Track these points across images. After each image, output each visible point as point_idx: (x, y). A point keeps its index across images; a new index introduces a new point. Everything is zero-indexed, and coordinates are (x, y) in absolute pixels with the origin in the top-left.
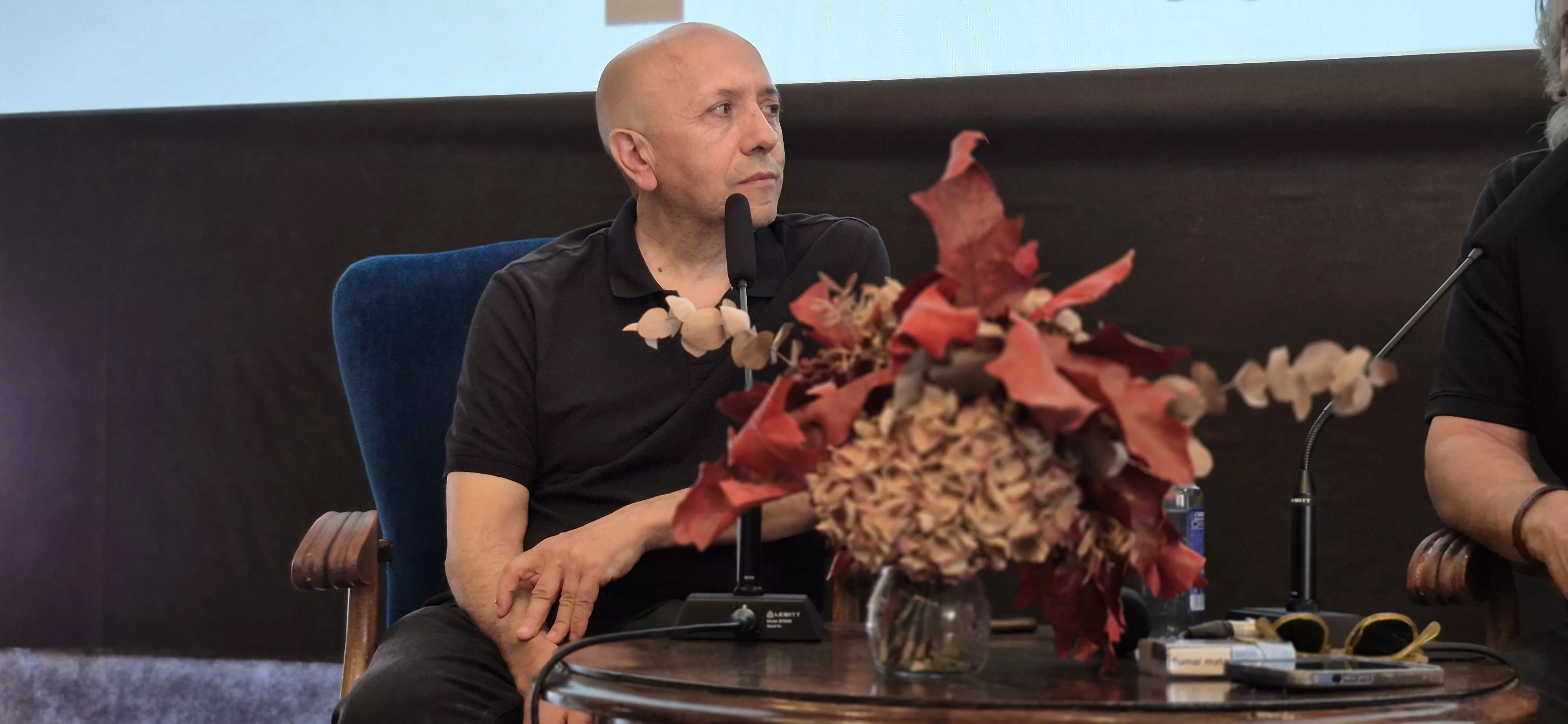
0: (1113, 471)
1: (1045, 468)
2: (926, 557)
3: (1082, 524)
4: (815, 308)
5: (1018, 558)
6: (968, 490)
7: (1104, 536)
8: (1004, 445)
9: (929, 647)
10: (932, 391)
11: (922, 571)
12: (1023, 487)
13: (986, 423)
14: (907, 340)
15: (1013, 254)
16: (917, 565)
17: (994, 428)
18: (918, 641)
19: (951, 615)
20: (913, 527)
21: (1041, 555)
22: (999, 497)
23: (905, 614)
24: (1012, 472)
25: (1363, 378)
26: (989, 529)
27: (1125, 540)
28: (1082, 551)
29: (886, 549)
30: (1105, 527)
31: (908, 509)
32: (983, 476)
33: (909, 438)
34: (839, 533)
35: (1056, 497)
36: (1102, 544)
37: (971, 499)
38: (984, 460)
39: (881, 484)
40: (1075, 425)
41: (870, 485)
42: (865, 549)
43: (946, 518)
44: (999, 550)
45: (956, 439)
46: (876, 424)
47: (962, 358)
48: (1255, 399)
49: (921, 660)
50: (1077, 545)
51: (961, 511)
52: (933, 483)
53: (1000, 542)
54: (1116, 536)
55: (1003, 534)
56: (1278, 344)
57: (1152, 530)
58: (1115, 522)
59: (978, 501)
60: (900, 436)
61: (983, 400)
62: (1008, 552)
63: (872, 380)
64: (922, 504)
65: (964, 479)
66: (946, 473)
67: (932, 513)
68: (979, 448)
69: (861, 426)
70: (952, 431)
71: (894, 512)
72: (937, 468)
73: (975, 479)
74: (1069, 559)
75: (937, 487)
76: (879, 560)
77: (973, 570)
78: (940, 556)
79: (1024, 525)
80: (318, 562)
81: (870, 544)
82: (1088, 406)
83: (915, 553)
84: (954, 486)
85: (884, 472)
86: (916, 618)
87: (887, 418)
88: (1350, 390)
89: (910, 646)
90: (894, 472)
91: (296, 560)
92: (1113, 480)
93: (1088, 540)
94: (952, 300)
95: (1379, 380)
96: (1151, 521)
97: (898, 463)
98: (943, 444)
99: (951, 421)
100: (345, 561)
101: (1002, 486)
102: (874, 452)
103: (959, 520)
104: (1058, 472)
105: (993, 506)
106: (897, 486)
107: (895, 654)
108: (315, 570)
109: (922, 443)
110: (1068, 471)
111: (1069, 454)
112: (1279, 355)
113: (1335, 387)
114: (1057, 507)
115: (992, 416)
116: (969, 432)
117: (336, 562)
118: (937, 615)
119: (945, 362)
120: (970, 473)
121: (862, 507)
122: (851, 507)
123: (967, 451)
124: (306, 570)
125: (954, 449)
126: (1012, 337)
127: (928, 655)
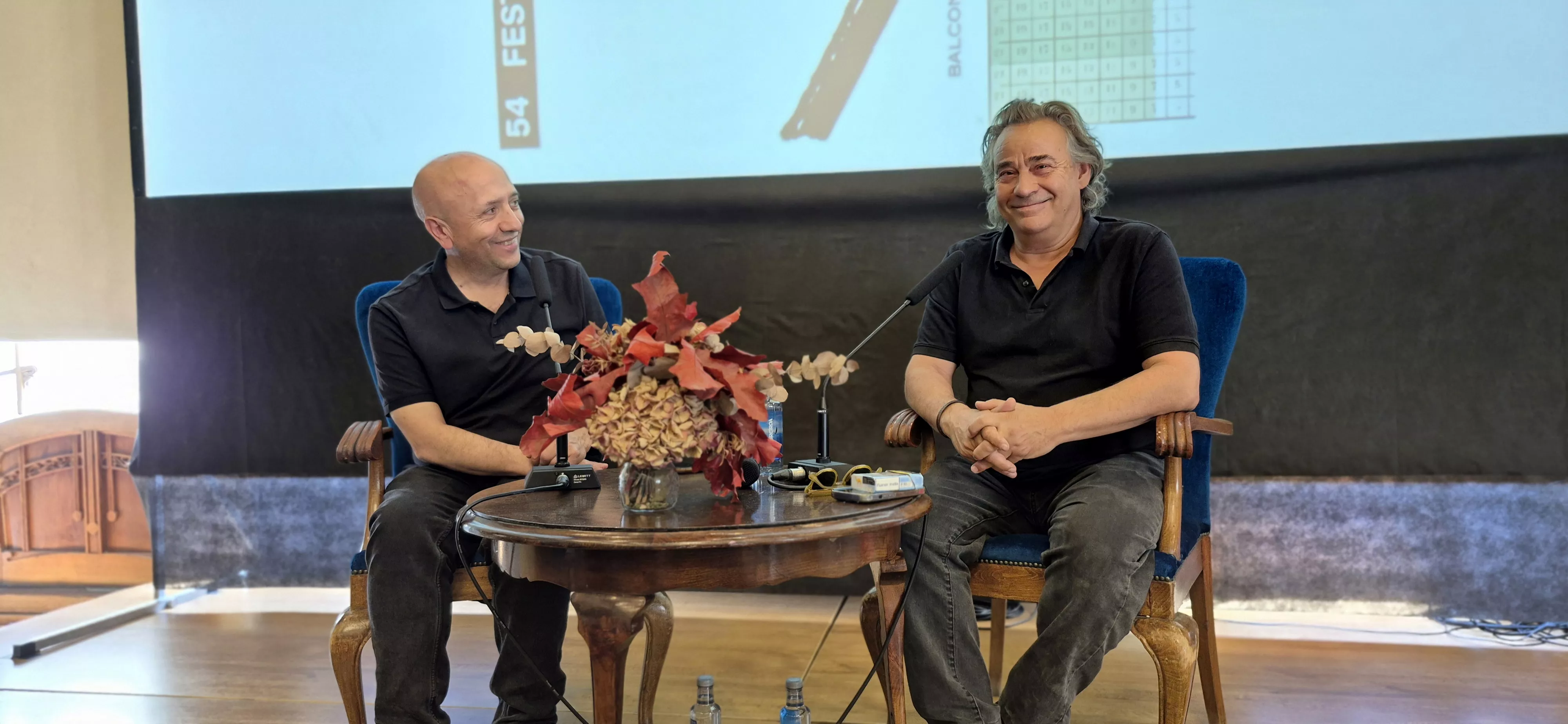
0: (733, 413)
1: (700, 413)
2: (643, 459)
3: (718, 439)
4: (587, 339)
5: (688, 456)
6: (663, 427)
7: (729, 442)
8: (679, 403)
9: (648, 497)
10: (645, 378)
11: (643, 465)
12: (690, 424)
13: (671, 394)
14: (630, 356)
15: (684, 311)
16: (639, 462)
17: (675, 396)
18: (643, 496)
19: (658, 481)
20: (637, 445)
21: (699, 455)
22: (677, 430)
23: (637, 482)
24: (684, 417)
25: (844, 368)
26: (673, 445)
27: (739, 444)
28: (719, 451)
29: (624, 456)
30: (730, 438)
31: (633, 437)
32: (670, 420)
33: (635, 402)
34: (602, 448)
35: (705, 427)
36: (729, 446)
37: (664, 431)
38: (670, 412)
39: (619, 425)
40: (712, 396)
41: (615, 425)
42: (614, 455)
43: (652, 441)
44: (678, 454)
45: (657, 403)
46: (619, 394)
47: (659, 362)
48: (796, 379)
49: (645, 504)
50: (716, 448)
51: (659, 437)
52: (646, 424)
53: (679, 450)
54: (735, 442)
55: (680, 446)
56: (806, 354)
57: (752, 437)
58: (735, 435)
59: (667, 432)
60: (630, 400)
61: (671, 382)
62: (683, 454)
63: (616, 373)
64: (640, 434)
65: (660, 422)
66: (651, 418)
67: (646, 438)
68: (668, 406)
69: (612, 395)
70: (655, 399)
71: (628, 439)
72: (648, 416)
73: (666, 422)
74: (714, 454)
75: (648, 426)
76: (621, 461)
77: (667, 463)
78: (650, 458)
79: (690, 442)
80: (350, 450)
81: (617, 454)
82: (718, 386)
83: (638, 457)
84: (656, 425)
85: (622, 419)
86: (642, 484)
87: (624, 392)
88: (839, 373)
89: (640, 496)
90: (627, 419)
91: (339, 449)
92: (734, 416)
93: (722, 445)
94: (654, 336)
95: (851, 370)
96: (752, 433)
97: (629, 415)
98: (650, 406)
99: (654, 394)
100: (364, 448)
101: (679, 424)
102: (617, 410)
103: (658, 441)
104: (706, 416)
105: (675, 434)
106: (628, 426)
107: (633, 501)
108: (349, 453)
109: (641, 405)
110: (711, 415)
111: (712, 406)
112: (806, 358)
113: (831, 373)
114: (705, 432)
115: (674, 391)
116: (662, 399)
117: (360, 449)
118: (652, 483)
119: (651, 364)
120: (663, 419)
121: (612, 436)
122: (607, 436)
123: (662, 408)
124: (344, 454)
125: (655, 407)
126: (682, 353)
127: (648, 500)
